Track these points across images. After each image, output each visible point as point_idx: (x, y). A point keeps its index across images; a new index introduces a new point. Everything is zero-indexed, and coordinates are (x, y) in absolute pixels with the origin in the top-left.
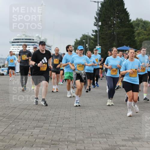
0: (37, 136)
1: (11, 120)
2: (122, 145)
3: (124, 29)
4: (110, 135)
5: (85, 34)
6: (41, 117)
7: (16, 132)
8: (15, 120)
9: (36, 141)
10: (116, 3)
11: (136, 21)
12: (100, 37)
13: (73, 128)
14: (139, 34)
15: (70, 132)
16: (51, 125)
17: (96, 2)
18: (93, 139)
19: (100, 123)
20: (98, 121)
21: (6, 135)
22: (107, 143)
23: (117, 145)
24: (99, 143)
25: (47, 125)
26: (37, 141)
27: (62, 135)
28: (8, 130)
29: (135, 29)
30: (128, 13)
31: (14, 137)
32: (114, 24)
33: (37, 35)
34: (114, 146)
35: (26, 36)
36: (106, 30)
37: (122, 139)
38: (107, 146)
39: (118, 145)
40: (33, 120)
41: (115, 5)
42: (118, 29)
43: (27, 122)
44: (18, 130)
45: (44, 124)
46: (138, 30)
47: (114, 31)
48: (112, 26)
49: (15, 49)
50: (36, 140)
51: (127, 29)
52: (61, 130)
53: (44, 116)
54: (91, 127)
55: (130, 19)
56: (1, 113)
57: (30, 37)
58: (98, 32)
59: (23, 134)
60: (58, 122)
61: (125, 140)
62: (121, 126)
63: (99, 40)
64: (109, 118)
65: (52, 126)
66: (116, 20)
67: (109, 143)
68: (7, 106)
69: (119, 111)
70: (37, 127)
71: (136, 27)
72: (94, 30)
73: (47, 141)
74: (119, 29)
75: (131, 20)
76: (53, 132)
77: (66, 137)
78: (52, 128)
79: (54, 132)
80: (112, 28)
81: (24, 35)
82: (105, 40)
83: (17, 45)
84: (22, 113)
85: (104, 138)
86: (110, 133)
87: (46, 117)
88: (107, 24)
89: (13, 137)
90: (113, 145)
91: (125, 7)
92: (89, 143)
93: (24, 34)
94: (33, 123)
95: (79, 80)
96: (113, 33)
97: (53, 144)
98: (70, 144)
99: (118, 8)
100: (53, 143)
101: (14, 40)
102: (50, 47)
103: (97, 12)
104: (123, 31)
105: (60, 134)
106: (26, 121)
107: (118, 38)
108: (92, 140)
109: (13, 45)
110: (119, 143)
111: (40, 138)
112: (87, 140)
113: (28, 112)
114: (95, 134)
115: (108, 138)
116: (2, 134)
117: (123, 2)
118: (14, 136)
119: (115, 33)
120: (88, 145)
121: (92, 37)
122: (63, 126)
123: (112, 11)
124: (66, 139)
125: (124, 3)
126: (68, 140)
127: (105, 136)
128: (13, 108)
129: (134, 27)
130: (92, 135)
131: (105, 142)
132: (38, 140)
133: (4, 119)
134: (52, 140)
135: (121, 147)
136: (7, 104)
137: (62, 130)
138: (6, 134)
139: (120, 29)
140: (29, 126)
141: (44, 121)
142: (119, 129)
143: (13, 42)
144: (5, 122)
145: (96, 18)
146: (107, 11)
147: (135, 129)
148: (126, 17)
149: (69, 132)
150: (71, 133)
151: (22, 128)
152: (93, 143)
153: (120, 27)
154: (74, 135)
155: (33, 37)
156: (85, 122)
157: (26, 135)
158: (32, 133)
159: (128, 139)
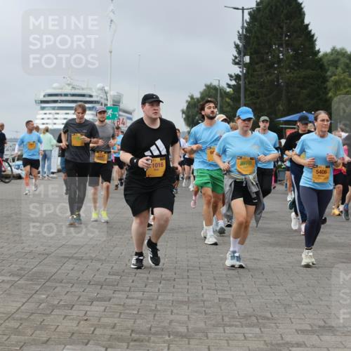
0: (99, 321)
1: (39, 284)
2: (297, 344)
3: (303, 73)
4: (268, 319)
5: (211, 84)
6: (108, 277)
7: (49, 312)
8: (47, 284)
9: (95, 332)
10: (285, 11)
11: (332, 54)
12: (246, 90)
13: (182, 302)
14: (337, 83)
15: (175, 311)
16: (131, 295)
17: (238, 9)
18: (228, 328)
19: (245, 292)
20: (239, 286)
21: (26, 319)
22: (261, 337)
23: (284, 344)
24: (243, 339)
25: (122, 295)
26: (98, 332)
27: (156, 318)
28: (31, 306)
29: (329, 73)
30: (313, 35)
31: (45, 323)
32: (280, 61)
33: (99, 85)
34: (278, 345)
35: (73, 88)
36: (262, 74)
37: (296, 330)
38: (262, 345)
39: (287, 343)
40: (89, 284)
41: (282, 16)
42: (288, 73)
43: (74, 289)
44: (54, 307)
45: (113, 293)
46: (335, 75)
47: (280, 77)
48: (276, 66)
49: (48, 119)
50: (95, 329)
51: (309, 72)
52: (154, 308)
53: (113, 275)
54: (225, 300)
55: (317, 48)
56: (15, 267)
57: (83, 89)
58: (242, 78)
59: (66, 316)
60: (147, 289)
61: (303, 332)
62: (294, 298)
63: (245, 97)
64: (266, 279)
65: (133, 298)
66: (284, 52)
67: (266, 339)
68: (27, 249)
69: (290, 263)
70: (98, 299)
71: (331, 69)
72: (233, 74)
73: (121, 333)
74: (290, 71)
75: (319, 51)
76: (136, 312)
77: (166, 324)
78: (134, 302)
79: (138, 312)
80: (276, 69)
81: (69, 85)
82: (258, 98)
83: (54, 108)
84: (63, 268)
85: (253, 327)
86: (269, 316)
87: (119, 278)
88: (262, 60)
89: (42, 322)
90: (274, 342)
91: (306, 22)
92: (218, 338)
93: (69, 82)
94: (87, 290)
95: (242, 199)
96: (278, 81)
97: (135, 341)
98: (175, 341)
99: (290, 23)
100: (135, 338)
101: (44, 96)
102: (130, 113)
103: (241, 32)
104: (300, 78)
105: (151, 317)
106: (72, 287)
107: (289, 94)
108: (227, 332)
109: (43, 108)
110: (288, 338)
111: (105, 326)
112: (215, 331)
113: (76, 264)
114: (234, 317)
115: (264, 327)
116: (17, 316)
117: (302, 9)
118: (44, 320)
119: (281, 81)
120: (216, 343)
121: (228, 90)
122: (160, 297)
123: (275, 30)
124: (164, 327)
125: (304, 12)
126: (170, 330)
127: (256, 321)
128: (43, 254)
129: (327, 67)
130: (226, 319)
131: (255, 337)
132: (101, 330)
133: (22, 282)
134: (132, 331)
135: (293, 347)
136: (29, 246)
137: (156, 308)
138: (24, 316)
139: (293, 71)
140: (80, 297)
141: (114, 286)
142: (289, 305)
143: (43, 102)
144: (22, 288)
145: (237, 46)
146: (264, 31)
147: (327, 306)
148: (307, 44)
149: (172, 312)
150: (177, 314)
151: (62, 303)
152: (229, 337)
153: (293, 69)
154: (185, 318)
155: (91, 89)
156: (210, 289)
157: (73, 319)
158: (86, 313)
159: (310, 329)
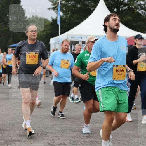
2: (18, 141)
4: (5, 130)
22: (2, 138)
23: (12, 141)
34: (10, 141)
36: (2, 27)
37: (17, 135)
38: (3, 142)
39: (14, 140)
48: (8, 23)
61: (20, 135)
64: (4, 113)
67: (5, 139)
69: (14, 106)
80: (8, 25)
82: (1, 37)
88: (3, 21)
90: (8, 140)
91: (21, 5)
96: (9, 30)
107: (14, 35)
110: (14, 138)
115: (4, 134)
135: (16, 142)
142: (14, 124)
146: (4, 9)
159: (23, 134)
